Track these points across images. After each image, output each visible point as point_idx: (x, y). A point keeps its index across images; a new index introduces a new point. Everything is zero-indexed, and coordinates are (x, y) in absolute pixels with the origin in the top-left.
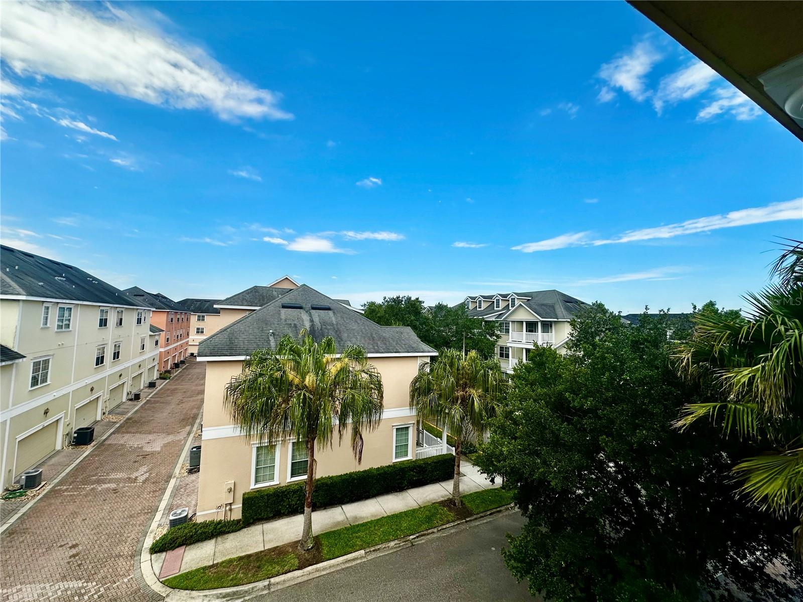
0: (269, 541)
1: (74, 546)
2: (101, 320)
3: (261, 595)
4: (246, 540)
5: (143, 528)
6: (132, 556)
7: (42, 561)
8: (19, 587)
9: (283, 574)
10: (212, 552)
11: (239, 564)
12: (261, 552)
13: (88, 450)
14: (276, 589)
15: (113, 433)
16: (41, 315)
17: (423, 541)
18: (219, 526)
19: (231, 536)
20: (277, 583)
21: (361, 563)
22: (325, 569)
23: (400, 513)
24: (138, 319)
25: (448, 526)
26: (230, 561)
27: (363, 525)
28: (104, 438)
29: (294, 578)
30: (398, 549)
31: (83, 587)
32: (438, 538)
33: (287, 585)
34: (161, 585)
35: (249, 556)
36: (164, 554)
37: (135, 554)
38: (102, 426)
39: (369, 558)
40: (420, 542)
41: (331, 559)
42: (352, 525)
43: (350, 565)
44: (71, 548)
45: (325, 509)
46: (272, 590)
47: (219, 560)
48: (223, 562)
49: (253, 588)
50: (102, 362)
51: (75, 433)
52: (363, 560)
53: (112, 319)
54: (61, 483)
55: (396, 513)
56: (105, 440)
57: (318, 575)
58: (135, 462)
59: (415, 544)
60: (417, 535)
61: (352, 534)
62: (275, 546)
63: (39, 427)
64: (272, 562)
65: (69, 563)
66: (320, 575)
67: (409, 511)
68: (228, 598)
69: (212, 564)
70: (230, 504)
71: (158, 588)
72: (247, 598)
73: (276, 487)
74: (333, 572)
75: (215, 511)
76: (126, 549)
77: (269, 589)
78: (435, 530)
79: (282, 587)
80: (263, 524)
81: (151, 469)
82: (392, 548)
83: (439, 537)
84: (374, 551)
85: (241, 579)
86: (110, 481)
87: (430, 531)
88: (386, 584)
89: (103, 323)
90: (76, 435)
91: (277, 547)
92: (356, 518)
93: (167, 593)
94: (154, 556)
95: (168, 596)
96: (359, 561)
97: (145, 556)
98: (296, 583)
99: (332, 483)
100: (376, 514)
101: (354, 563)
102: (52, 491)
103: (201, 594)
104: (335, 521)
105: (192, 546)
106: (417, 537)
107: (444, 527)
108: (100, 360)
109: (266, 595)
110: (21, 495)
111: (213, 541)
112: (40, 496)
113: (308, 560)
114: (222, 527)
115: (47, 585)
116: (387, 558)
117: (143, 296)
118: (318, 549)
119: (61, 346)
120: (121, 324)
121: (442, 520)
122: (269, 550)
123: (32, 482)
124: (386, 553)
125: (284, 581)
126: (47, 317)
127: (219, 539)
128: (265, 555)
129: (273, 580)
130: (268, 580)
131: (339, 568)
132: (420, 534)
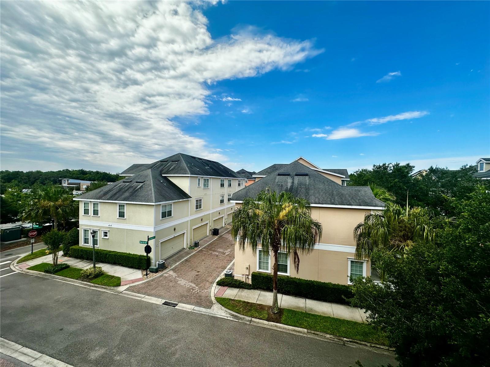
0: (260, 300)
1: (198, 272)
2: (221, 184)
3: (246, 323)
4: (251, 295)
5: (219, 273)
6: (211, 283)
7: (189, 273)
8: (181, 279)
9: (258, 319)
10: (236, 294)
11: (243, 304)
12: (254, 303)
13: (216, 237)
14: (253, 324)
15: (226, 233)
16: (197, 182)
17: (354, 347)
18: (241, 284)
19: (246, 291)
20: (255, 322)
21: (302, 336)
22: (280, 328)
23: (344, 320)
24: (239, 184)
25: (382, 347)
26: (240, 301)
27: (313, 315)
28: (223, 234)
29: (263, 324)
30: (331, 342)
31: (194, 287)
32: (368, 351)
33: (259, 325)
34: (214, 298)
35: (248, 303)
36: (221, 287)
37: (212, 283)
38: (224, 229)
39: (309, 336)
40: (351, 346)
41: (285, 324)
42: (307, 312)
43: (295, 334)
44: (197, 272)
45: (296, 296)
46: (251, 324)
47: (236, 299)
48: (237, 300)
49: (243, 318)
50: (223, 202)
51: (213, 230)
52: (304, 335)
53: (226, 183)
54: (204, 248)
55: (341, 319)
56: (222, 235)
57: (275, 329)
58: (228, 246)
59: (347, 345)
60: (351, 340)
61: (303, 317)
62: (261, 304)
63: (200, 225)
64: (256, 310)
65: (195, 277)
66: (277, 329)
67: (352, 321)
68: (233, 317)
69: (233, 299)
70: (248, 275)
71: (213, 299)
72: (240, 321)
73: (269, 274)
74: (284, 332)
75: (241, 276)
76: (210, 279)
77: (250, 323)
78: (369, 345)
79: (256, 325)
80: (261, 291)
81: (231, 251)
82: (327, 339)
83: (370, 351)
84: (313, 333)
85: (240, 311)
86: (217, 252)
87: (363, 343)
88: (311, 357)
89: (222, 185)
90: (213, 231)
91: (262, 305)
92: (311, 310)
93: (215, 302)
94: (217, 286)
95: (215, 304)
96: (301, 334)
97: (215, 285)
98: (263, 326)
99: (299, 283)
100: (326, 313)
101: (298, 334)
102: (201, 250)
103: (225, 310)
104: (298, 306)
105: (230, 288)
106: (350, 342)
107: (378, 346)
108: (222, 201)
109: (248, 324)
110: (193, 249)
111: (238, 289)
112: (198, 251)
113: (273, 319)
114: (242, 285)
115: (187, 282)
116: (321, 342)
117: (245, 173)
118: (280, 315)
119: (205, 194)
120: (230, 186)
121: (377, 339)
122: (258, 304)
123: (196, 245)
124: (322, 339)
125: (258, 322)
126: (199, 183)
127: (241, 290)
128: (255, 306)
129: (253, 319)
130: (251, 318)
131: (288, 332)
132: (353, 340)
